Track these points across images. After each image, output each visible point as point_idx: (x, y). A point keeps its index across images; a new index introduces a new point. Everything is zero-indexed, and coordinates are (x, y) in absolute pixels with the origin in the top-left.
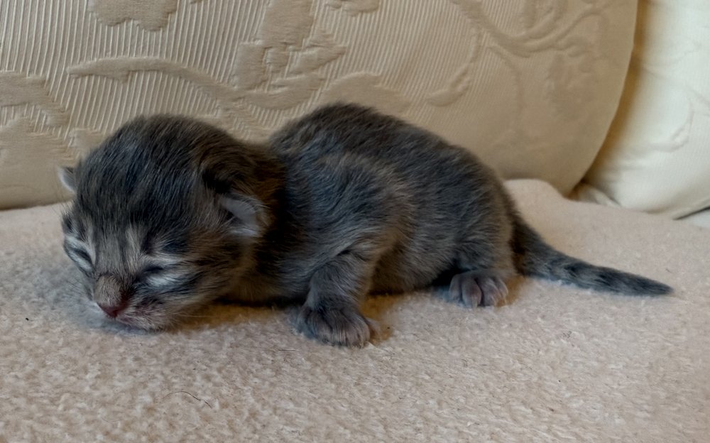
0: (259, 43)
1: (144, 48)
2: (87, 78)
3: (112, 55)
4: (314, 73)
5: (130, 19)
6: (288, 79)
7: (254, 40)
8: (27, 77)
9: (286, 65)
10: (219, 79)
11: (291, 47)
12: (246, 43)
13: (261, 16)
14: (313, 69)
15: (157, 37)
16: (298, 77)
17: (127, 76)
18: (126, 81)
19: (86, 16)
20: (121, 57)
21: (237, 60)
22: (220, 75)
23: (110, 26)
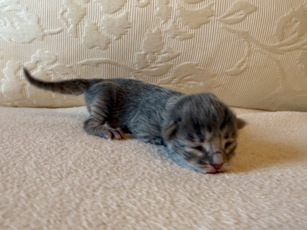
0: (143, 52)
1: (101, 55)
2: (84, 66)
3: (91, 58)
4: (168, 63)
5: (95, 46)
6: (157, 65)
7: (141, 51)
8: (66, 66)
9: (155, 60)
10: (130, 66)
11: (156, 53)
12: (138, 53)
13: (142, 43)
14: (167, 61)
15: (105, 52)
16: (161, 64)
17: (97, 65)
18: (97, 66)
19: (81, 46)
20: (94, 59)
21: (135, 59)
22: (130, 64)
23: (89, 49)
